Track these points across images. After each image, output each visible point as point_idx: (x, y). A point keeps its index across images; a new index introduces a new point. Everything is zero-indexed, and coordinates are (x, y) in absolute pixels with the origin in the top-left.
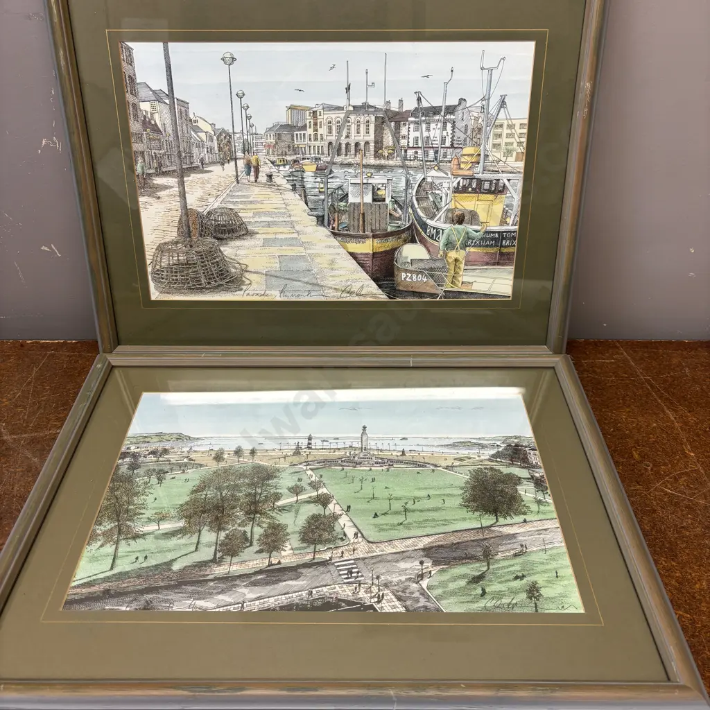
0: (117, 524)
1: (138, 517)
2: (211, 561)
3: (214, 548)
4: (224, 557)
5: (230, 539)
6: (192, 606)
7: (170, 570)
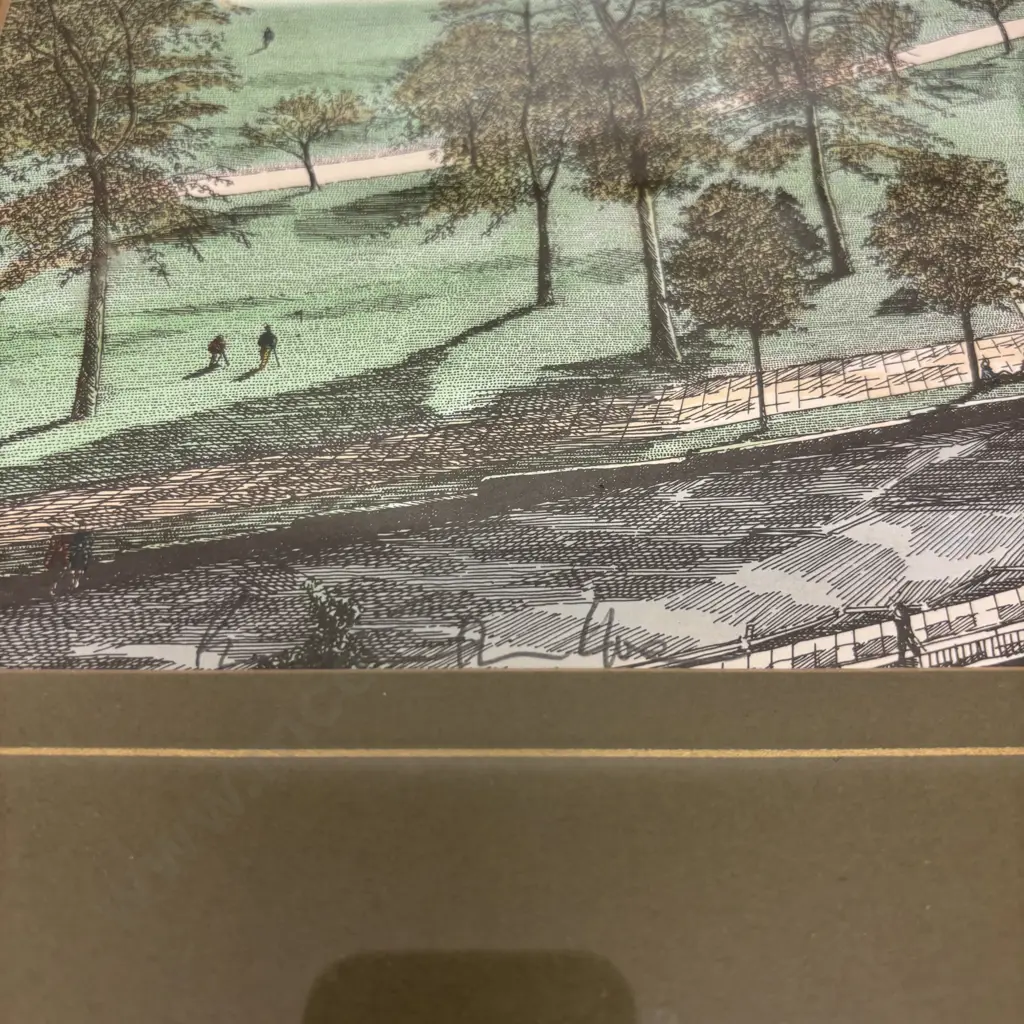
0: (80, 161)
1: (193, 123)
2: (641, 359)
3: (638, 284)
4: (713, 334)
5: (716, 237)
6: (595, 640)
7: (422, 413)
